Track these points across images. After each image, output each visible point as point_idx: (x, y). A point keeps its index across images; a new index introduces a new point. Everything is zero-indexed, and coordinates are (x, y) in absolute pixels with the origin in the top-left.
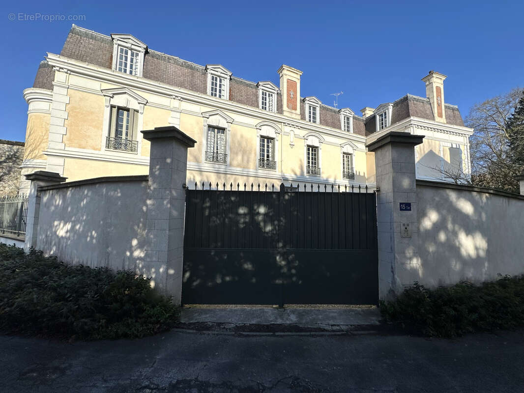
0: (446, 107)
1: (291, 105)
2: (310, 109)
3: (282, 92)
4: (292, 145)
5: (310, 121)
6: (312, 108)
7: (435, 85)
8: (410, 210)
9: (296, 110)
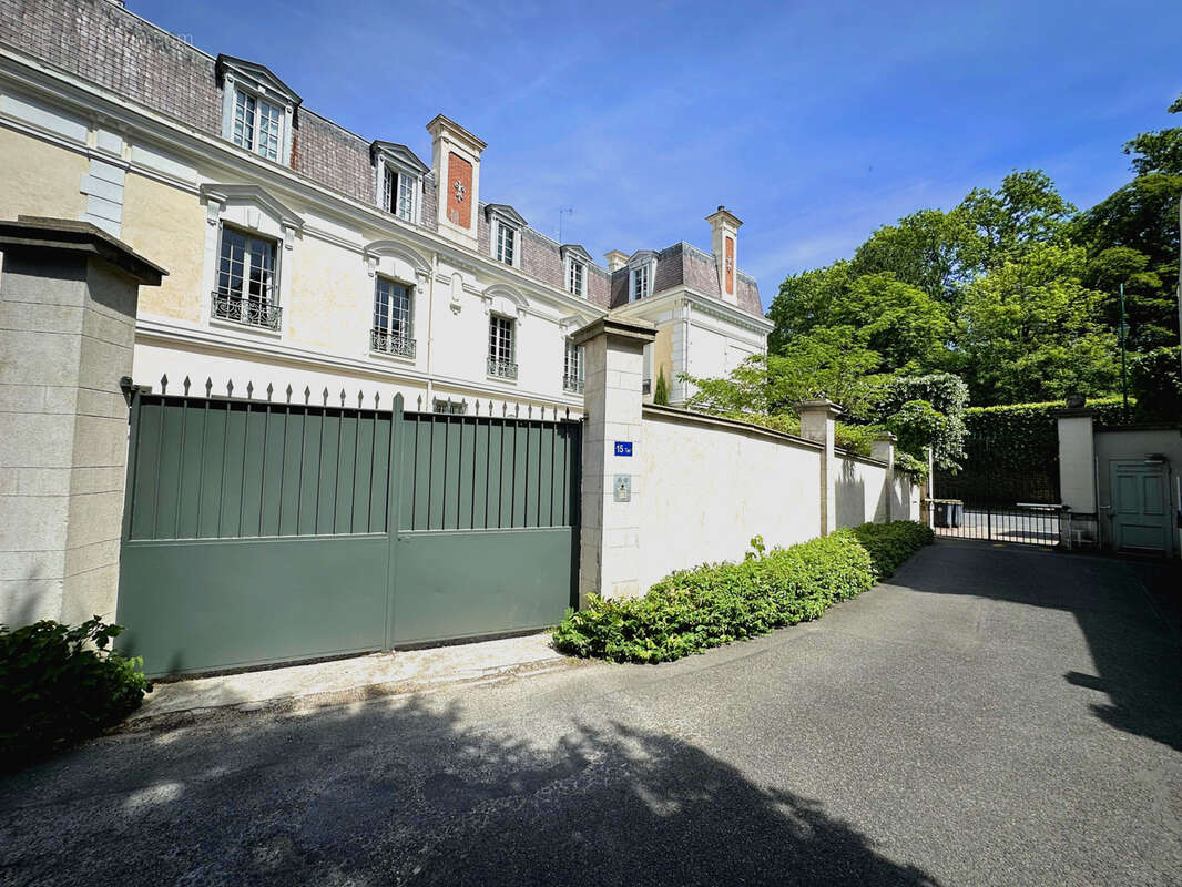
0: (739, 277)
1: (456, 214)
2: (501, 232)
3: (436, 178)
4: (455, 308)
5: (500, 258)
6: (504, 231)
7: (725, 234)
8: (630, 454)
9: (468, 227)
